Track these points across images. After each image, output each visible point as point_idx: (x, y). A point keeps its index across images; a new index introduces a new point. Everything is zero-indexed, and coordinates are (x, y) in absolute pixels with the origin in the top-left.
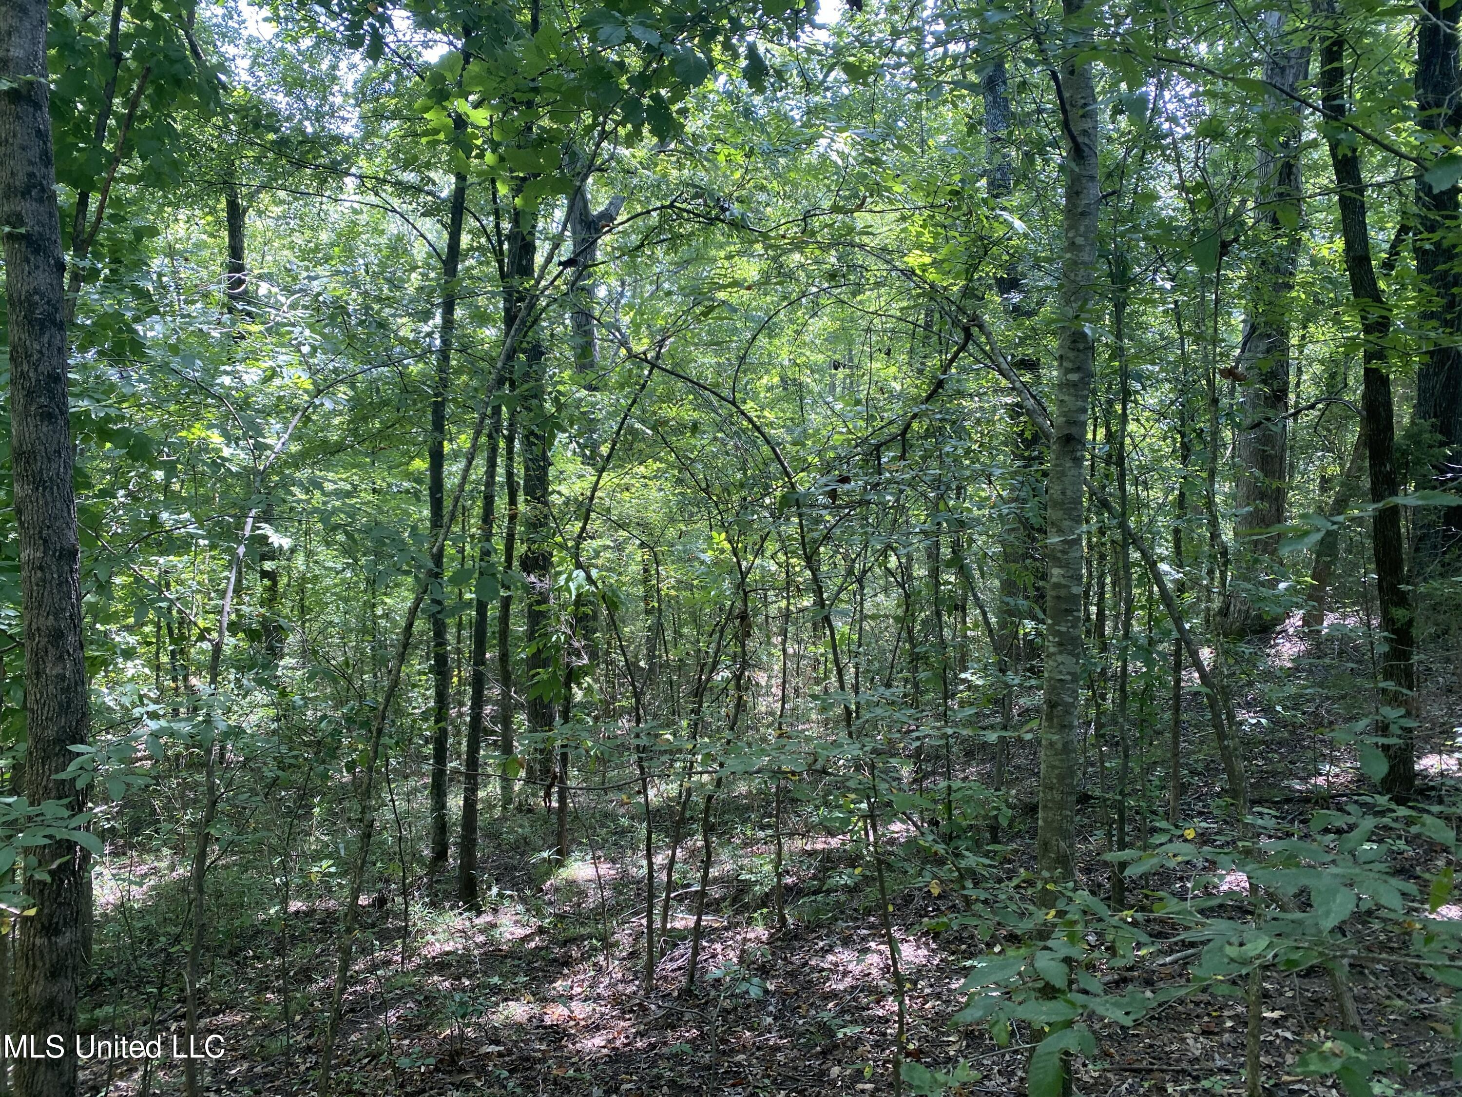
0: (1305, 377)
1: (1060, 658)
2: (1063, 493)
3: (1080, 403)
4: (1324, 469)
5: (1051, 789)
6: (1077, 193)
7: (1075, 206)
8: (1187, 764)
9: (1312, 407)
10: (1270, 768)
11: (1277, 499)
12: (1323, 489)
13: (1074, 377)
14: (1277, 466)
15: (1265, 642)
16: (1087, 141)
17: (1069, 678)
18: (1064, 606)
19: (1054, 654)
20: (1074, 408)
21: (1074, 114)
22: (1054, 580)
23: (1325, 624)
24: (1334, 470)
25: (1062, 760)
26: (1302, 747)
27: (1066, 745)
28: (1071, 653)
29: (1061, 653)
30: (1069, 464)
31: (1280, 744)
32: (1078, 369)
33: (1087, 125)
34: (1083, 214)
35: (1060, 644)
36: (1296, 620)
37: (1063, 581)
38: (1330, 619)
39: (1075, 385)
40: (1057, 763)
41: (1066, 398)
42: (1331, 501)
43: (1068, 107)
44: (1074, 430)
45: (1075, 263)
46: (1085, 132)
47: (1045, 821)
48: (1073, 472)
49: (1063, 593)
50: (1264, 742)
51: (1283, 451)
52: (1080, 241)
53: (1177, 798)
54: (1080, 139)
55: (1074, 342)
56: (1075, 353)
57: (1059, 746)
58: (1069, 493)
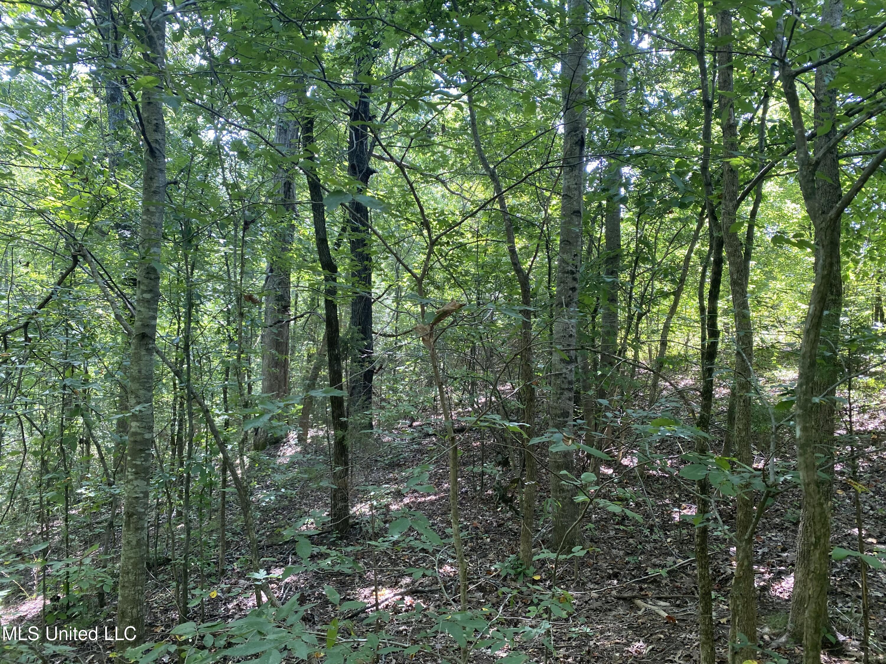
0: (299, 299)
1: (135, 483)
2: (140, 372)
3: (151, 313)
4: (309, 350)
5: (128, 573)
6: (151, 179)
7: (150, 186)
8: (231, 529)
9: (302, 316)
10: (277, 524)
11: (284, 367)
12: (309, 361)
13: (147, 296)
14: (284, 348)
15: (277, 448)
16: (158, 147)
17: (142, 495)
18: (139, 447)
19: (132, 480)
20: (147, 316)
21: (149, 128)
22: (133, 430)
23: (309, 436)
24: (314, 351)
25: (136, 553)
26: (295, 509)
27: (138, 541)
28: (144, 479)
29: (136, 479)
30: (143, 353)
31: (284, 509)
32: (150, 291)
33: (159, 137)
34: (155, 192)
35: (136, 473)
36: (293, 435)
37: (139, 431)
38: (311, 433)
39: (148, 301)
40: (132, 555)
41: (142, 309)
42: (312, 367)
43: (145, 123)
44: (147, 331)
45: (149, 223)
46: (156, 141)
47: (123, 596)
48: (146, 358)
49: (139, 438)
50: (275, 509)
51: (288, 339)
52: (152, 209)
53: (224, 552)
54: (153, 145)
55: (148, 273)
56: (149, 281)
57: (134, 543)
58: (143, 372)
